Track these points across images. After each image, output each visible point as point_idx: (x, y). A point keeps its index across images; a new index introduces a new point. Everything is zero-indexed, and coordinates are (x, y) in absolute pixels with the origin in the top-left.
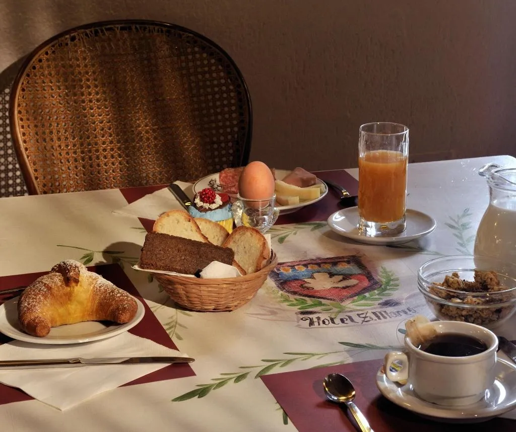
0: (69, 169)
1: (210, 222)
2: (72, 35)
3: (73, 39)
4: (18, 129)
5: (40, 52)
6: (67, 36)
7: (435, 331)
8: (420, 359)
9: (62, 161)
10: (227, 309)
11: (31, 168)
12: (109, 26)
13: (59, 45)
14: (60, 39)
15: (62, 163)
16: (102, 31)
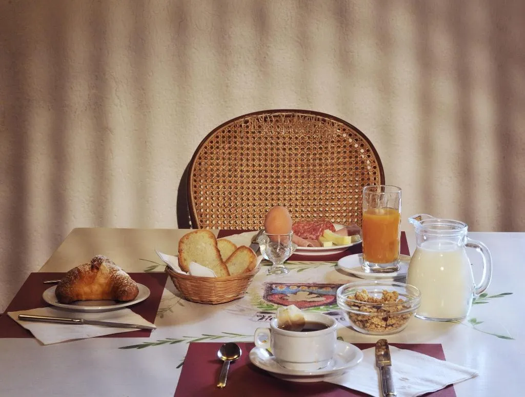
0: (230, 223)
1: (230, 242)
2: (246, 119)
3: (246, 122)
4: (191, 187)
5: (219, 131)
6: (243, 120)
7: (304, 318)
8: (279, 334)
9: (225, 216)
10: (211, 303)
11: (199, 219)
12: (277, 114)
13: (234, 126)
14: (236, 122)
15: (225, 218)
16: (270, 117)
